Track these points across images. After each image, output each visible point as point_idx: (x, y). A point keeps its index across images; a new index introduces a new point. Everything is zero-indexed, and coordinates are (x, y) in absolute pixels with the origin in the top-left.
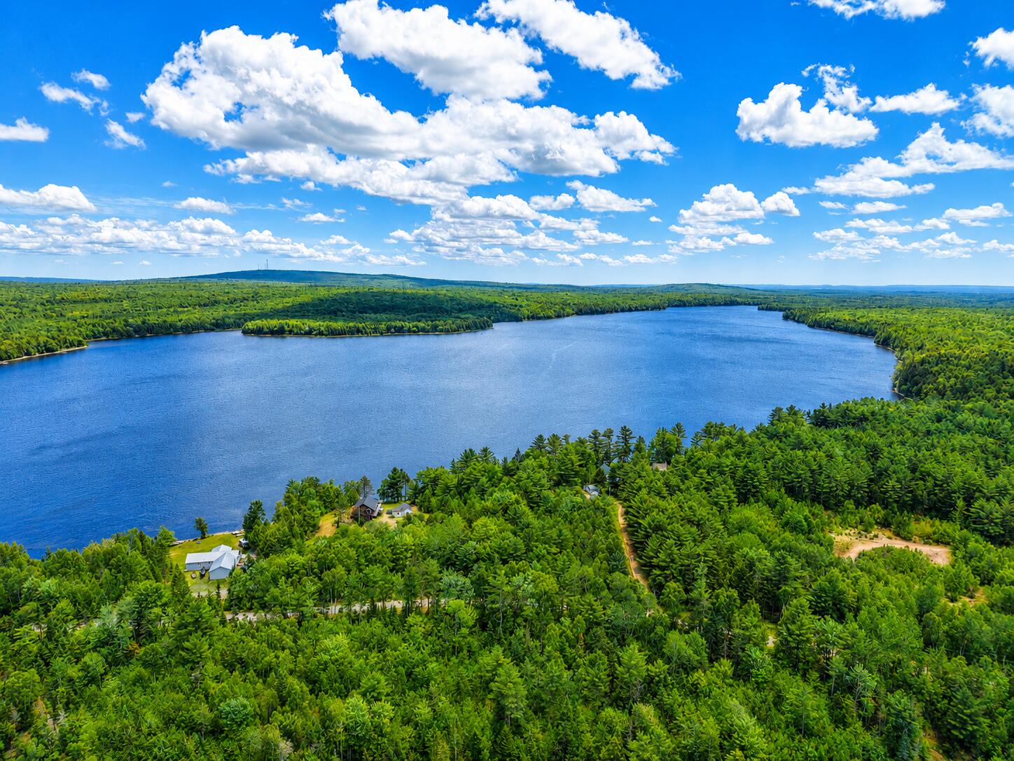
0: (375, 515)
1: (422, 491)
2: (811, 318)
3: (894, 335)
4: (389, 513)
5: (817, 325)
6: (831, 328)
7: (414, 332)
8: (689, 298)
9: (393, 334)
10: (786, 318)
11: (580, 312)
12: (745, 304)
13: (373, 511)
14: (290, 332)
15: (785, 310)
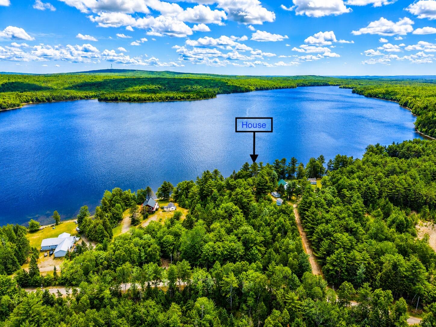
0: (154, 210)
1: (181, 195)
2: (367, 92)
3: (410, 101)
4: (162, 208)
5: (370, 96)
6: (376, 97)
7: (179, 99)
8: (307, 83)
9: (169, 101)
10: (354, 92)
11: (257, 89)
12: (333, 85)
13: (153, 208)
14: (120, 100)
15: (352, 88)
